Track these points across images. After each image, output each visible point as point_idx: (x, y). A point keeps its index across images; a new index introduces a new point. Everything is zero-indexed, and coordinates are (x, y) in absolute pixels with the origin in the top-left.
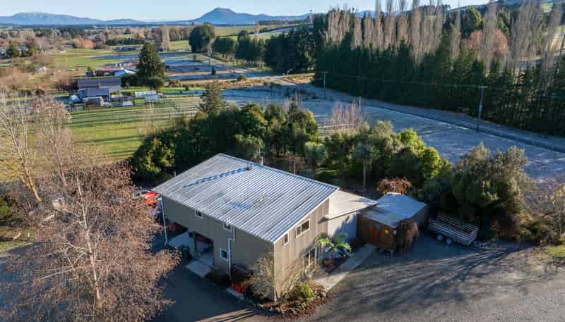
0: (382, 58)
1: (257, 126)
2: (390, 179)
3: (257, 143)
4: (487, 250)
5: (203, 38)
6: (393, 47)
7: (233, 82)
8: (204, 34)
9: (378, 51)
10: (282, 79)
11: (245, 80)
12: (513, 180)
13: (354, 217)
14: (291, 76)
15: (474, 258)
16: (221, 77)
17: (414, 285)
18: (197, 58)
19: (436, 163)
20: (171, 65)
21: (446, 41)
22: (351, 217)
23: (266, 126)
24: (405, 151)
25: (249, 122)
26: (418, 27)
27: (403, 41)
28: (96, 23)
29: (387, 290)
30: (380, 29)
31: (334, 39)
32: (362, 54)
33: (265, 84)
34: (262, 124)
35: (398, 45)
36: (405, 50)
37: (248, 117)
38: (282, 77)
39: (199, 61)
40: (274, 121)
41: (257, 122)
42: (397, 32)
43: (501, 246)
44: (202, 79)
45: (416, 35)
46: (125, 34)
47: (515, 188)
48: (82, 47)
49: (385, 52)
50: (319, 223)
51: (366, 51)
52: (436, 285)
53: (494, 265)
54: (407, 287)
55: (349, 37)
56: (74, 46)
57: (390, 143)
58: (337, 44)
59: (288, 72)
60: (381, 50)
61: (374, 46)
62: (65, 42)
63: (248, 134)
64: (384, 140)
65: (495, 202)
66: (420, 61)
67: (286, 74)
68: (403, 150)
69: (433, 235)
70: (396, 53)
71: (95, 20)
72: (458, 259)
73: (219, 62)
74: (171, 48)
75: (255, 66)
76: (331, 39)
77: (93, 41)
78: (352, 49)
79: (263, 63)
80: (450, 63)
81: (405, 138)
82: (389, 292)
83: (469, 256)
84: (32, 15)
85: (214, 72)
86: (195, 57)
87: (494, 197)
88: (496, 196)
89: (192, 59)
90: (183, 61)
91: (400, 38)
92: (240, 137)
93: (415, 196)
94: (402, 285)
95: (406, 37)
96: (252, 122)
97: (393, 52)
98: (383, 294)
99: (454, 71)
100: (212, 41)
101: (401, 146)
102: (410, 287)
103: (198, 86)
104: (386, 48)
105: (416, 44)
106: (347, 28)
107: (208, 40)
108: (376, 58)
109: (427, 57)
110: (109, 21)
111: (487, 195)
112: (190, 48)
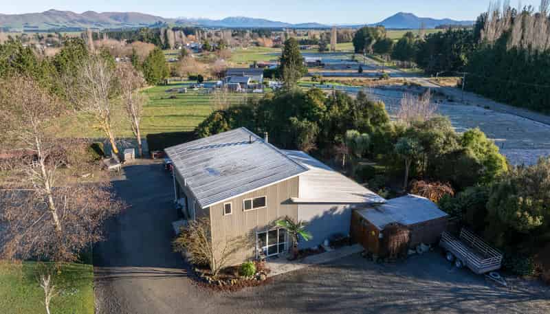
0: (540, 61)
1: (313, 110)
3: (310, 127)
4: (504, 286)
5: (366, 39)
7: (375, 80)
8: (368, 35)
9: (537, 51)
10: (428, 81)
11: (387, 79)
13: (346, 210)
14: (440, 78)
15: (478, 290)
16: (366, 75)
17: (367, 297)
18: (356, 58)
20: (326, 63)
22: (341, 208)
23: (324, 112)
25: (307, 105)
28: (285, 26)
29: (333, 293)
31: (489, 39)
32: (518, 55)
33: (405, 84)
34: (320, 110)
37: (307, 101)
39: (356, 61)
40: (334, 108)
41: (314, 106)
43: (531, 288)
44: (348, 76)
46: (305, 35)
48: (264, 46)
50: (282, 203)
52: (396, 305)
53: (499, 306)
54: (359, 297)
55: (506, 36)
56: (257, 44)
58: (492, 44)
59: (438, 74)
60: (541, 51)
62: (252, 41)
63: (305, 117)
65: (535, 228)
67: (435, 76)
71: (286, 24)
72: (452, 286)
73: (376, 63)
74: (336, 49)
75: (409, 67)
76: (486, 40)
77: (274, 41)
78: (508, 49)
79: (415, 65)
82: (333, 296)
83: (472, 286)
84: (237, 18)
85: (360, 71)
86: (353, 57)
88: (538, 220)
89: (350, 59)
90: (342, 60)
92: (295, 120)
94: (355, 294)
96: (310, 107)
98: (323, 296)
100: (374, 41)
102: (362, 298)
103: (337, 81)
104: (547, 48)
106: (506, 26)
107: (370, 41)
108: (534, 59)
110: (297, 25)
111: (523, 215)
112: (353, 48)
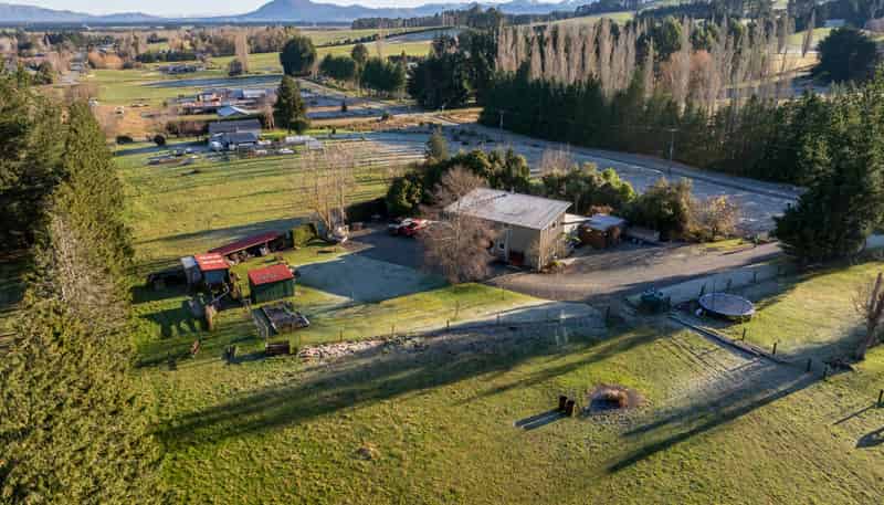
0: (567, 95)
2: (597, 205)
4: (665, 245)
6: (580, 81)
9: (561, 85)
10: (436, 117)
11: (392, 118)
12: (683, 200)
13: (578, 226)
14: (448, 112)
15: (656, 249)
16: (355, 114)
18: (303, 86)
19: (630, 194)
21: (638, 77)
24: (608, 185)
26: (608, 60)
27: (591, 75)
30: (563, 59)
31: (505, 69)
32: (543, 88)
33: (421, 124)
35: (585, 79)
36: (594, 86)
38: (435, 113)
39: (309, 91)
42: (583, 65)
43: (675, 244)
45: (606, 70)
46: (155, 42)
47: (685, 206)
48: (103, 66)
49: (570, 88)
50: (560, 225)
51: (547, 85)
55: (525, 68)
56: (92, 64)
57: (596, 178)
58: (511, 75)
59: (443, 106)
60: (566, 85)
61: (557, 80)
64: (591, 177)
65: (671, 216)
66: (610, 100)
67: (440, 109)
68: (605, 185)
69: (630, 239)
70: (584, 88)
72: (646, 250)
75: (391, 98)
76: (501, 69)
77: (120, 56)
78: (530, 82)
79: (404, 95)
80: (643, 103)
81: (606, 176)
83: (653, 248)
87: (670, 212)
91: (588, 72)
93: (617, 215)
95: (594, 69)
97: (580, 87)
99: (648, 111)
100: (319, 61)
101: (604, 182)
104: (572, 82)
105: (605, 79)
106: (523, 56)
108: (560, 93)
109: (619, 95)
111: (665, 210)
112: (281, 68)
